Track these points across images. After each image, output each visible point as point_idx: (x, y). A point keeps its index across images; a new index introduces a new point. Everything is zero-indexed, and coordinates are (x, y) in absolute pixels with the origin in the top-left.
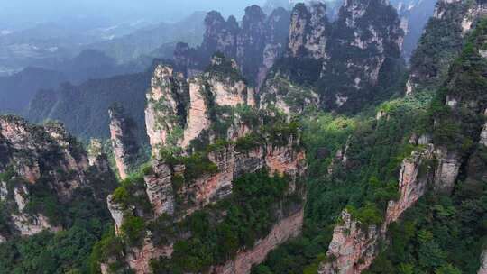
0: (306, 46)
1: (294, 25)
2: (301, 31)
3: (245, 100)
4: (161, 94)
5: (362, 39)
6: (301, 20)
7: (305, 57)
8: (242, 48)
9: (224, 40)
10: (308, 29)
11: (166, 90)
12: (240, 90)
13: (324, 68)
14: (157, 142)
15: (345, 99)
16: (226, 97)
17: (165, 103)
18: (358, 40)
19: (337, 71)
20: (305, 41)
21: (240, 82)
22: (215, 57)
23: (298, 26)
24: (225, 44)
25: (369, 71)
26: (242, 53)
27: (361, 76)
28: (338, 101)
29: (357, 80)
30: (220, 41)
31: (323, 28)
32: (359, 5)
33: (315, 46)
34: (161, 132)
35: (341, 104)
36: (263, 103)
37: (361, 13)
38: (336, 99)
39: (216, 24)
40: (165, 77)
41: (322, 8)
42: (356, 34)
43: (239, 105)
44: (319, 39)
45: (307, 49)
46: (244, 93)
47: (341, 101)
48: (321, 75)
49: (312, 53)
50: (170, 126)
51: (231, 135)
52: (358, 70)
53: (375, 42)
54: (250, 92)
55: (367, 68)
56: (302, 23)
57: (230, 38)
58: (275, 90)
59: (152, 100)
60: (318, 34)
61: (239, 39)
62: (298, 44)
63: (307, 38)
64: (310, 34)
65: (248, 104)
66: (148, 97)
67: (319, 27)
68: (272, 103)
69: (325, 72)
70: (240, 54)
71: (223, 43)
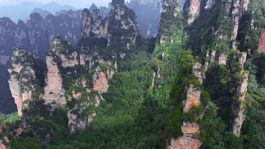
0: (93, 31)
1: (85, 21)
2: (89, 23)
3: (79, 62)
4: (21, 67)
5: (126, 25)
6: (88, 18)
7: (93, 37)
8: (33, 39)
9: (19, 35)
10: (92, 22)
11: (26, 64)
12: (75, 57)
13: (109, 41)
14: (26, 99)
15: (124, 55)
16: (68, 62)
17: (26, 72)
18: (124, 26)
19: (116, 42)
20: (92, 29)
21: (75, 52)
22: (56, 39)
23: (87, 21)
24: (20, 37)
25: (132, 40)
26: (34, 42)
27: (129, 42)
28: (121, 56)
29: (128, 45)
30: (16, 35)
31: (100, 22)
32: (121, 9)
33: (97, 31)
34: (28, 92)
35: (123, 57)
36: (91, 62)
37: (123, 13)
38: (120, 55)
39: (9, 25)
40: (23, 56)
41: (98, 11)
42: (123, 23)
43: (75, 65)
44: (99, 27)
45: (93, 33)
46: (78, 58)
47: (123, 56)
48: (108, 45)
49: (96, 35)
50: (33, 87)
51: (96, 78)
52: (127, 39)
53: (132, 26)
54: (81, 57)
55: (131, 38)
56: (89, 19)
57: (23, 34)
58: (97, 53)
59: (14, 73)
60: (98, 25)
61: (30, 33)
62: (89, 30)
63: (93, 27)
64: (94, 25)
65: (81, 64)
66: (10, 71)
67: (98, 21)
68: (97, 61)
69: (109, 43)
70: (33, 43)
71: (19, 37)
